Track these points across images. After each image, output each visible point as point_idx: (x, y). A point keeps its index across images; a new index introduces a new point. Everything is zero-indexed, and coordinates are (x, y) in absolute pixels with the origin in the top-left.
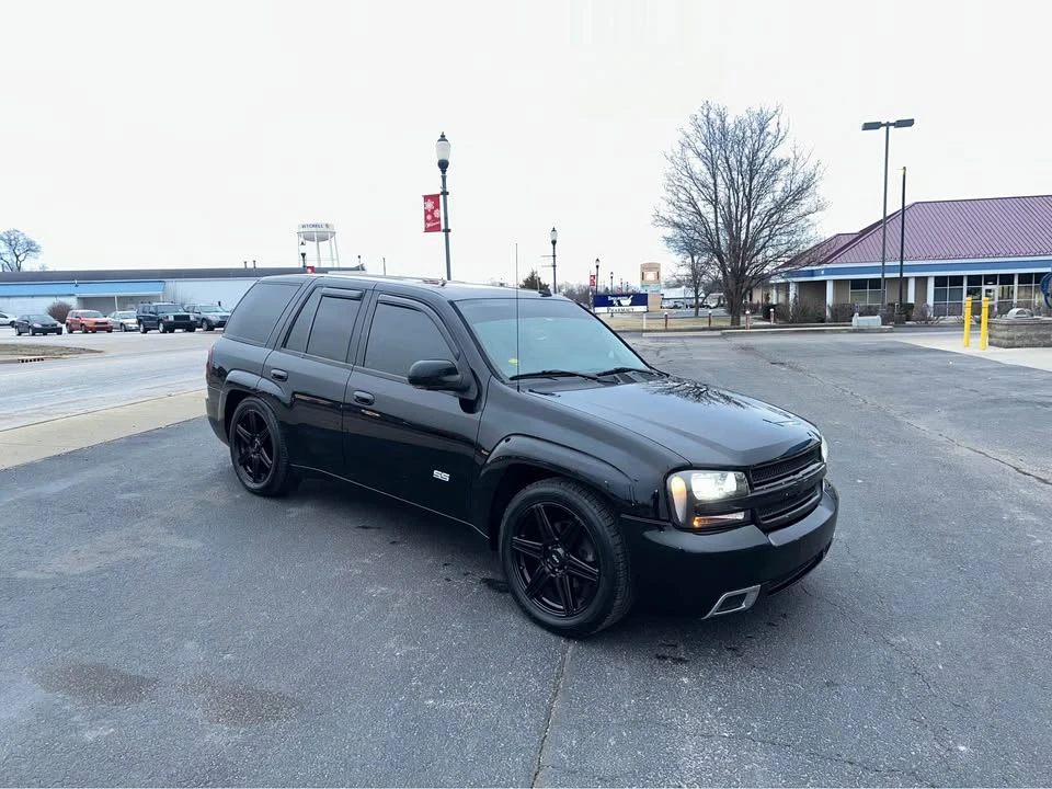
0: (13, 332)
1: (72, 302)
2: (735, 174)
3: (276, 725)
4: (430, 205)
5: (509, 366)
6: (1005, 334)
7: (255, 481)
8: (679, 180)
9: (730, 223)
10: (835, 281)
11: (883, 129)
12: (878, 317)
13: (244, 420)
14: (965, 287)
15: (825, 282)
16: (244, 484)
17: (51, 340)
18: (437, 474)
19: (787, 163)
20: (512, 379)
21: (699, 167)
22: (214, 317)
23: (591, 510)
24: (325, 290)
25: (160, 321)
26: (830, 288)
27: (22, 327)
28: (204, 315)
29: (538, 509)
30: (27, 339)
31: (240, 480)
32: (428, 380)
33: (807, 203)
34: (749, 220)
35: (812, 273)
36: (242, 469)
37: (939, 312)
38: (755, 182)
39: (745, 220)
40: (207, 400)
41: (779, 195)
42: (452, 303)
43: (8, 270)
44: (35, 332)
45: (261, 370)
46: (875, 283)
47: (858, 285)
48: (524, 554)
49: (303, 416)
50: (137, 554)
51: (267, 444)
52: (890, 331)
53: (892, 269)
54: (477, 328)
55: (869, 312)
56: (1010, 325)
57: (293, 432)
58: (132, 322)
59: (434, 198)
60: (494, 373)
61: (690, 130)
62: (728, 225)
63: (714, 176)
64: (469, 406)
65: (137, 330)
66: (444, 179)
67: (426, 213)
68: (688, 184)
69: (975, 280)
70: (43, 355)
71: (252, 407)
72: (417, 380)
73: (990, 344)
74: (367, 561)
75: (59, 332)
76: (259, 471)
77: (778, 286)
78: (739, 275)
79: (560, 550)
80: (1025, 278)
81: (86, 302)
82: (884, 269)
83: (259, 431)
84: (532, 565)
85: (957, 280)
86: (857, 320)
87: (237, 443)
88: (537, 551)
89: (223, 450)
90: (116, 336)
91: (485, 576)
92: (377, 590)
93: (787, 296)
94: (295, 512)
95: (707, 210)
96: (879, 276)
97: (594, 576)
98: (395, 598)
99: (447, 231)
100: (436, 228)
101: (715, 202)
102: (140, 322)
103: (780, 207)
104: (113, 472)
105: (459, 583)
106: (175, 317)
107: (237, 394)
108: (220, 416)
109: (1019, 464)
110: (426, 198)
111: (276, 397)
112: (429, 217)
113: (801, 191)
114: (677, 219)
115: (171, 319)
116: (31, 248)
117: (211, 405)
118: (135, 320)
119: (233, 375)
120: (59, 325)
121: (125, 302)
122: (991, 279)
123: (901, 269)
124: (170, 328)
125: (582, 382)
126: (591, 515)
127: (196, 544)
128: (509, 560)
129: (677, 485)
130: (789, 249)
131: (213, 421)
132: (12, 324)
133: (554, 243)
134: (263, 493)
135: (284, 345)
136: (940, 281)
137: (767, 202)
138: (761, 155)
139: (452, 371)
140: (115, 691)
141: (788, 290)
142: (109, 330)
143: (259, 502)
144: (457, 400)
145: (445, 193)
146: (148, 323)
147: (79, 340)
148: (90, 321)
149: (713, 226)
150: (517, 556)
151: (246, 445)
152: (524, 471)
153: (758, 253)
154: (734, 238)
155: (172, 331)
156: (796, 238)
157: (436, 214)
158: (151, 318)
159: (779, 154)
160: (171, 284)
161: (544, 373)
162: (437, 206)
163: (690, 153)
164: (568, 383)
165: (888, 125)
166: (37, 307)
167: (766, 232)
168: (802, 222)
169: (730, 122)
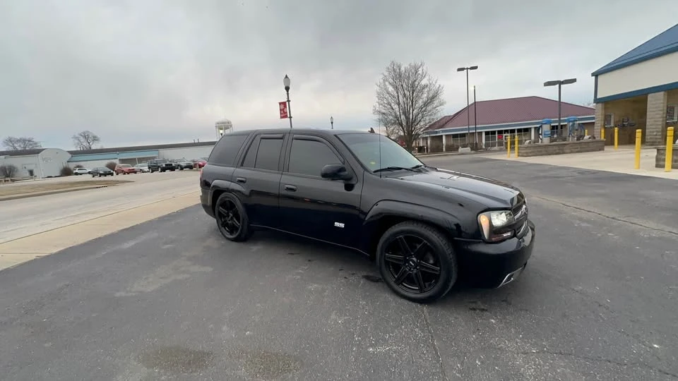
0: (91, 176)
1: (117, 161)
2: (406, 92)
3: (291, 375)
4: (282, 107)
5: (373, 165)
6: (525, 151)
7: (231, 234)
8: (383, 95)
9: (406, 113)
10: (446, 135)
11: (466, 70)
12: (469, 148)
13: (223, 204)
14: (497, 135)
15: (442, 136)
16: (225, 236)
17: (109, 178)
18: (337, 224)
19: (427, 86)
20: (375, 172)
21: (391, 89)
22: (183, 164)
23: (435, 237)
24: (262, 136)
25: (159, 167)
26: (444, 138)
27: (94, 173)
28: (178, 163)
29: (400, 238)
30: (97, 178)
31: (222, 234)
32: (332, 175)
33: (436, 103)
34: (413, 110)
35: (437, 132)
36: (223, 229)
37: (487, 145)
38: (414, 95)
39: (411, 111)
40: (201, 196)
41: (425, 99)
42: (336, 136)
43: (85, 149)
44: (101, 175)
45: (230, 178)
46: (463, 135)
47: (455, 136)
48: (392, 262)
49: (255, 200)
50: (180, 277)
51: (236, 216)
52: (474, 154)
53: (472, 129)
54: (352, 147)
55: (464, 146)
56: (527, 148)
57: (250, 209)
58: (146, 169)
59: (284, 104)
60: (365, 169)
61: (386, 74)
62: (404, 113)
63: (397, 93)
64: (349, 187)
65: (149, 172)
66: (288, 94)
67: (281, 110)
68: (387, 96)
69: (500, 132)
70: (107, 184)
71: (226, 197)
72: (326, 176)
73: (518, 156)
74: (300, 271)
75: (112, 174)
76: (232, 229)
77: (423, 138)
78: (410, 133)
79: (414, 259)
80: (519, 131)
81: (123, 161)
82: (469, 129)
83: (231, 209)
84: (397, 268)
85: (493, 133)
86: (461, 150)
87: (219, 216)
88: (400, 261)
89: (212, 221)
90: (139, 174)
91: (365, 274)
92: (313, 287)
93: (427, 143)
94: (255, 249)
95: (396, 107)
96: (467, 132)
97: (436, 271)
98: (324, 290)
99: (290, 117)
100: (286, 117)
101: (399, 104)
102: (149, 168)
103: (426, 104)
104: (155, 235)
105: (352, 279)
106: (166, 165)
107: (218, 192)
108: (209, 202)
109: (564, 203)
110: (280, 103)
111: (239, 191)
112: (282, 112)
113: (433, 97)
114: (384, 111)
115: (164, 166)
116: (95, 139)
117: (203, 198)
118: (147, 168)
119: (216, 182)
120: (112, 171)
121: (141, 160)
122: (506, 131)
123: (476, 128)
124: (163, 170)
125: (406, 172)
126: (434, 239)
127: (209, 269)
128: (383, 266)
129: (483, 219)
130: (430, 122)
131: (205, 206)
132: (89, 173)
133: (332, 123)
134: (236, 240)
135: (242, 165)
136: (487, 133)
137: (420, 103)
138: (417, 83)
139: (342, 169)
140: (189, 363)
141: (427, 140)
142: (135, 172)
143: (235, 245)
144: (343, 185)
145: (289, 101)
146: (153, 168)
147: (121, 177)
148: (125, 169)
149: (398, 113)
150: (387, 263)
151: (224, 217)
152: (391, 219)
153: (417, 124)
154: (407, 118)
155: (164, 171)
156: (432, 117)
157: (285, 111)
158: (155, 166)
159: (424, 82)
160: (162, 151)
161: (389, 168)
162: (285, 107)
163: (387, 83)
164: (398, 173)
165: (467, 69)
166: (101, 165)
167: (420, 115)
168: (434, 111)
169: (403, 69)
